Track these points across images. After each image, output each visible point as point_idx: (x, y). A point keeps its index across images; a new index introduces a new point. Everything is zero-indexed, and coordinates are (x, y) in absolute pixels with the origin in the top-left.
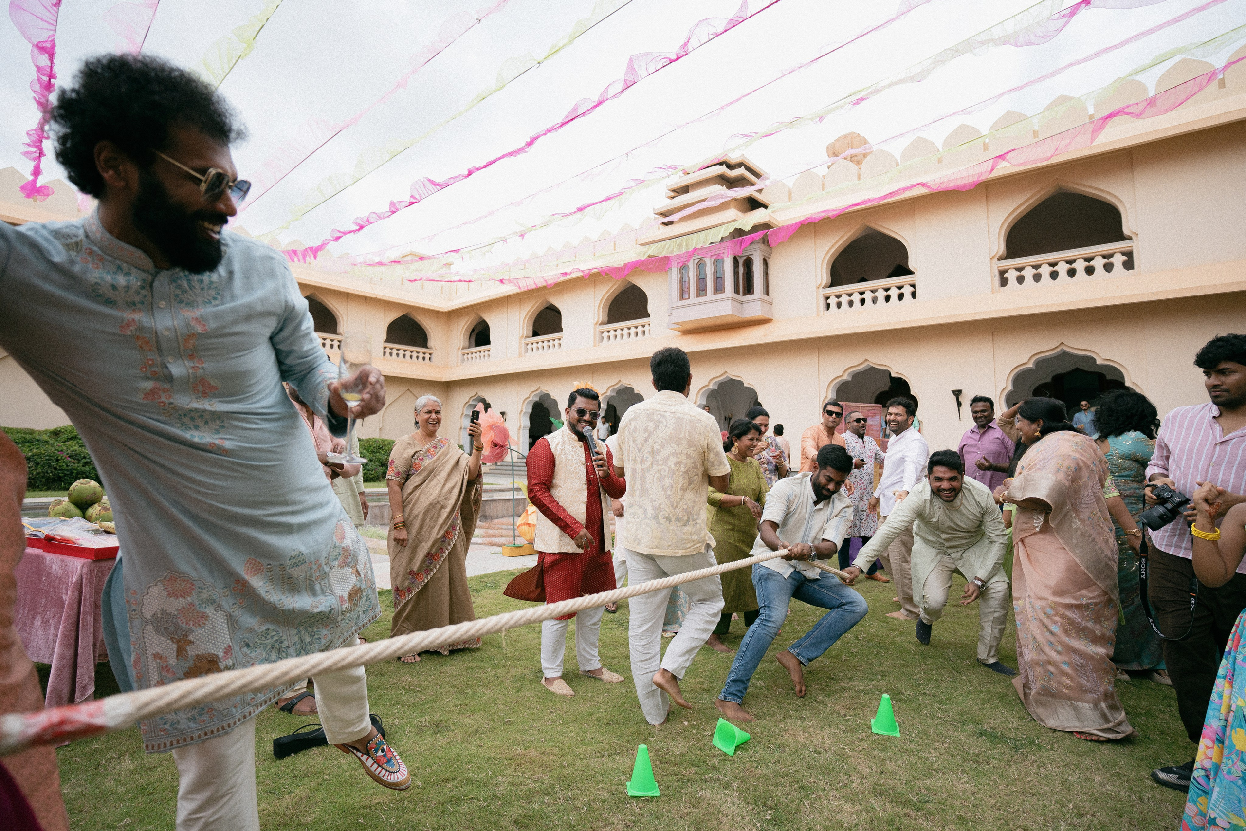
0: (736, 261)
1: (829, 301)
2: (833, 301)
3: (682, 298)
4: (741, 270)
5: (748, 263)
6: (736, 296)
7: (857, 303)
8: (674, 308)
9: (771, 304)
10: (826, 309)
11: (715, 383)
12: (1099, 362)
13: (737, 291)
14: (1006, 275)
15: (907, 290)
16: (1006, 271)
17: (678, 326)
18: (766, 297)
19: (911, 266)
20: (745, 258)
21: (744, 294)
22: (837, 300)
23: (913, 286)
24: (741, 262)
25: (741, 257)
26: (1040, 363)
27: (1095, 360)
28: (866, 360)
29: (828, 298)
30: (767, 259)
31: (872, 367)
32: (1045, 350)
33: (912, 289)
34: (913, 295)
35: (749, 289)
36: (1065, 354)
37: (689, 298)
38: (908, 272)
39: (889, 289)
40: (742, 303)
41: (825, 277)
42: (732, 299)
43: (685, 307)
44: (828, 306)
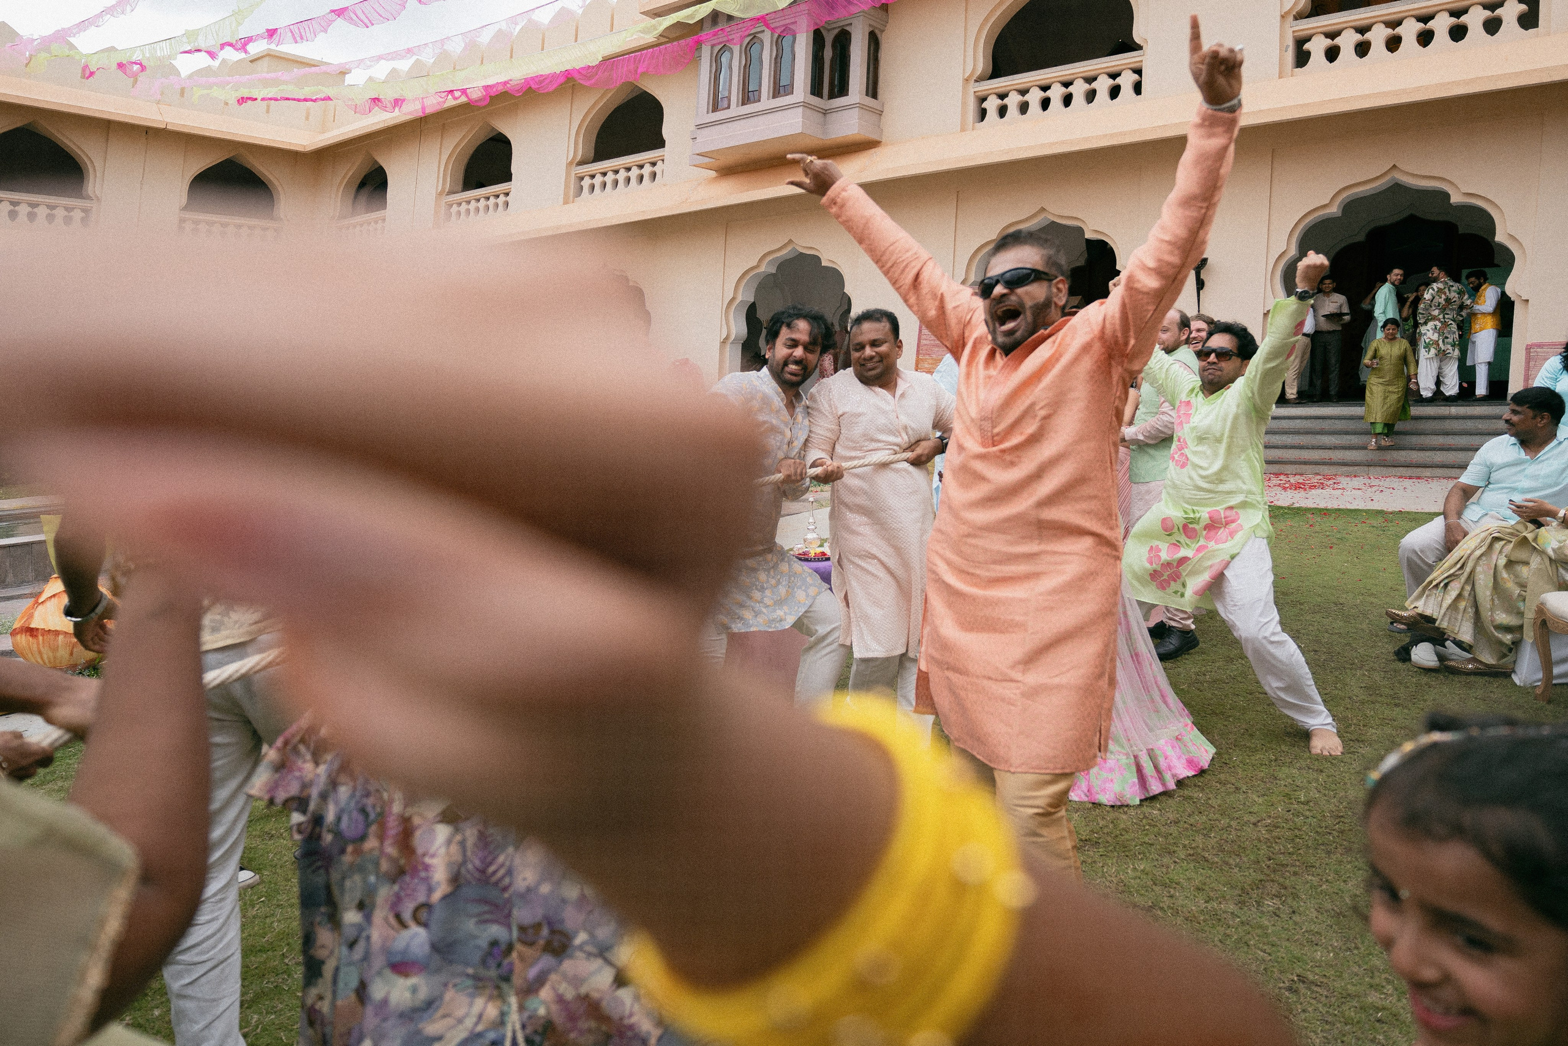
0: (818, 38)
1: (984, 105)
2: (992, 104)
3: (715, 108)
4: (828, 53)
5: (843, 40)
6: (815, 100)
7: (1035, 106)
8: (700, 127)
9: (880, 113)
10: (978, 116)
11: (770, 263)
12: (1455, 199)
13: (816, 89)
14: (1307, 46)
15: (1127, 80)
16: (1308, 39)
17: (707, 160)
18: (869, 101)
19: (1137, 36)
20: (836, 31)
21: (832, 96)
22: (1000, 101)
23: (1138, 72)
24: (829, 39)
25: (829, 30)
26: (1352, 207)
27: (1447, 196)
28: (1043, 210)
29: (984, 99)
30: (877, 31)
31: (1053, 222)
32: (1359, 180)
33: (1136, 77)
34: (1138, 88)
35: (840, 88)
36: (1397, 189)
37: (729, 107)
38: (1131, 46)
39: (1095, 79)
40: (825, 113)
41: (980, 62)
42: (806, 105)
43: (720, 122)
44: (983, 114)
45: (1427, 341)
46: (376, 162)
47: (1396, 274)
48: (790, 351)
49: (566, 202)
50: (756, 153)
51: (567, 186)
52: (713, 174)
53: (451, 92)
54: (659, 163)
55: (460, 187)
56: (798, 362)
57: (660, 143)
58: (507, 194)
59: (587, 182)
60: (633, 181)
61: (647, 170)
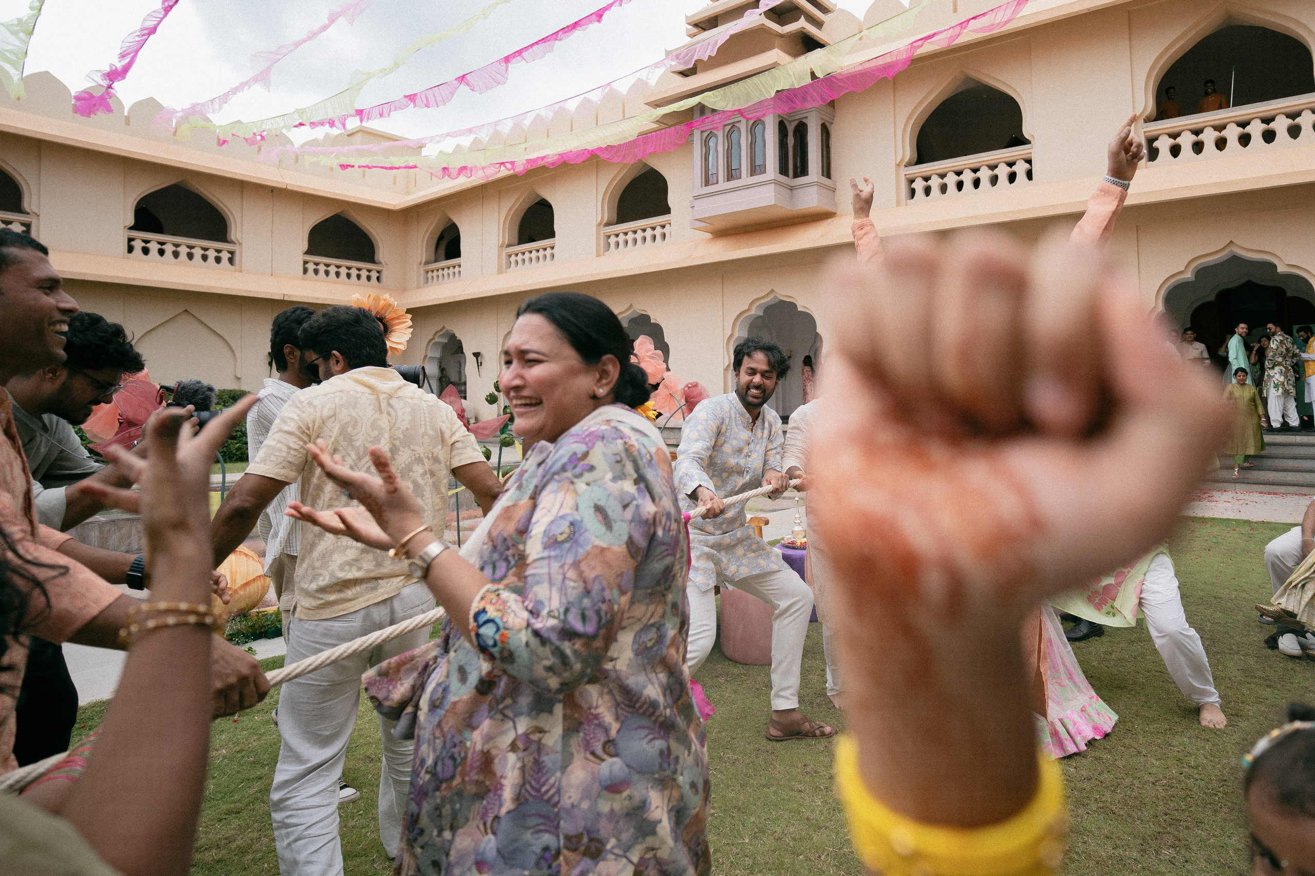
0: (782, 128)
1: (913, 185)
2: (919, 185)
3: (707, 183)
4: (791, 141)
5: (801, 130)
6: (783, 178)
7: (952, 187)
8: (697, 198)
9: (834, 190)
10: (909, 195)
11: (759, 307)
12: (1281, 269)
13: (783, 170)
14: (1156, 144)
15: (1021, 168)
16: (1156, 139)
17: (703, 225)
18: (825, 180)
19: (1027, 131)
20: (796, 122)
21: (796, 176)
22: (925, 183)
23: (1029, 161)
24: (791, 129)
25: (790, 122)
26: (1203, 273)
27: (1275, 267)
29: (912, 181)
30: (827, 124)
32: (1208, 252)
33: (1027, 166)
34: (1029, 175)
35: (802, 170)
36: (1235, 260)
37: (717, 183)
38: (1019, 140)
39: (996, 167)
40: (792, 189)
41: (908, 151)
42: (776, 182)
43: (712, 194)
44: (913, 193)
45: (1276, 382)
46: (450, 219)
47: (1242, 328)
48: (751, 378)
49: (598, 255)
50: (742, 220)
51: (598, 244)
52: (709, 235)
53: (502, 163)
54: (667, 226)
55: (516, 241)
56: (757, 387)
57: (667, 210)
58: (552, 248)
59: (613, 240)
60: (649, 239)
61: (658, 231)
